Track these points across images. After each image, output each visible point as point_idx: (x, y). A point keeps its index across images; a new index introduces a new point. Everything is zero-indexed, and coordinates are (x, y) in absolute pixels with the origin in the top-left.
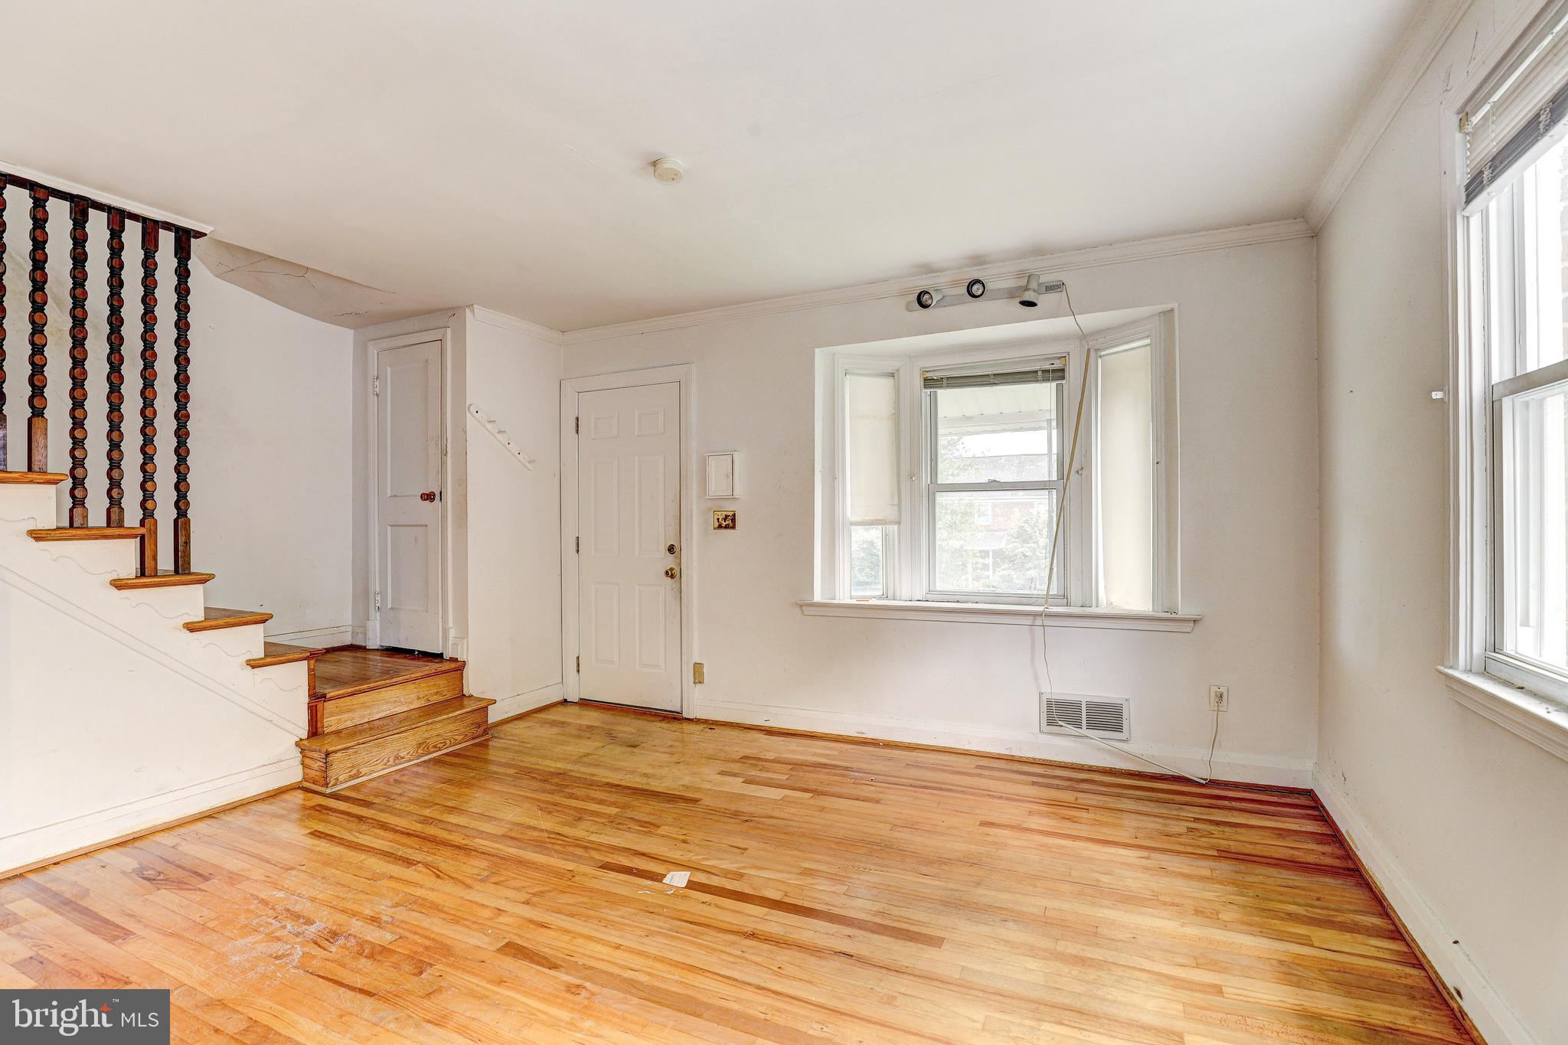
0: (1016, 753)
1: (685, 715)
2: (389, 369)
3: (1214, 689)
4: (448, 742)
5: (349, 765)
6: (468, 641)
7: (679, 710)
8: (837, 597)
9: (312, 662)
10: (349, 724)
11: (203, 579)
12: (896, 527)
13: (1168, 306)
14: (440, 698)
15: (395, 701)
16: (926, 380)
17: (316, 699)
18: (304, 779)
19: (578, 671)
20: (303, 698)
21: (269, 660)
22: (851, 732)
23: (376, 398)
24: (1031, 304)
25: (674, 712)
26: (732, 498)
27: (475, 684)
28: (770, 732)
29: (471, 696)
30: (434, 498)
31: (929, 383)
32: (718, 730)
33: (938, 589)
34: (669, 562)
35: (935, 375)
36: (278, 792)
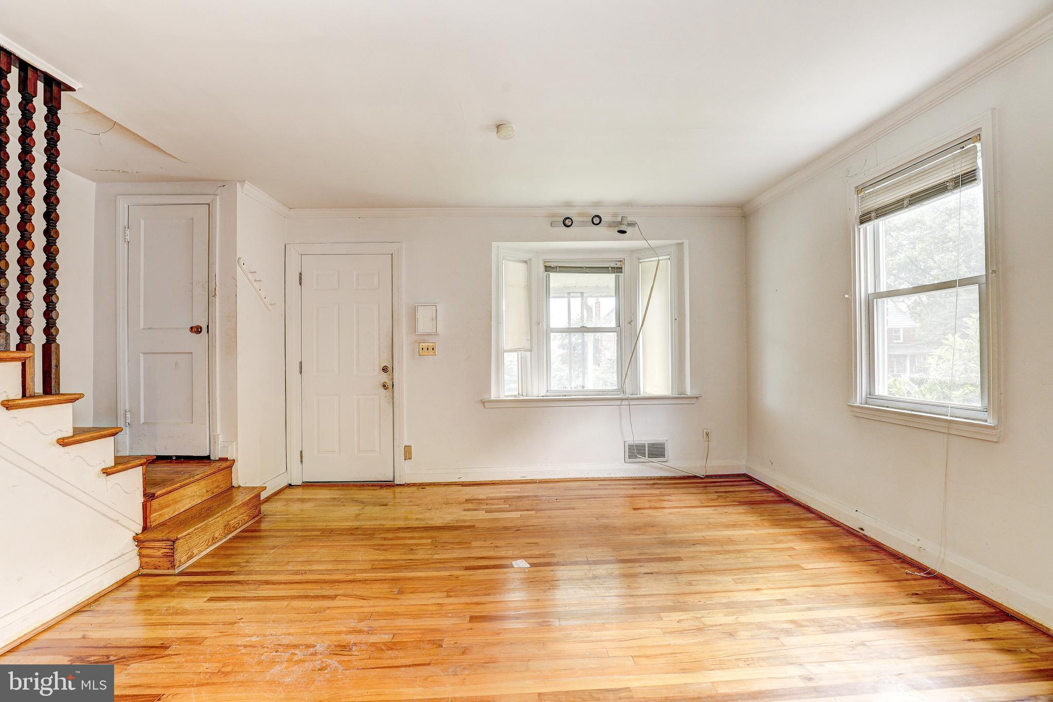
0: (613, 475)
1: (397, 482)
2: (142, 222)
3: (705, 431)
4: (240, 522)
5: (187, 549)
6: (237, 444)
7: (391, 479)
8: (501, 397)
9: (145, 466)
10: (167, 517)
11: (73, 399)
12: (529, 353)
13: (681, 241)
14: (220, 490)
15: (194, 496)
16: (546, 267)
17: (149, 497)
18: (141, 567)
19: (302, 461)
20: (141, 499)
21: (120, 467)
22: (517, 477)
24: (623, 232)
25: (387, 482)
26: (436, 334)
27: (243, 476)
28: (464, 485)
29: (239, 487)
31: (548, 269)
32: (428, 488)
33: (552, 389)
34: (384, 378)
35: (553, 265)
36: (125, 581)
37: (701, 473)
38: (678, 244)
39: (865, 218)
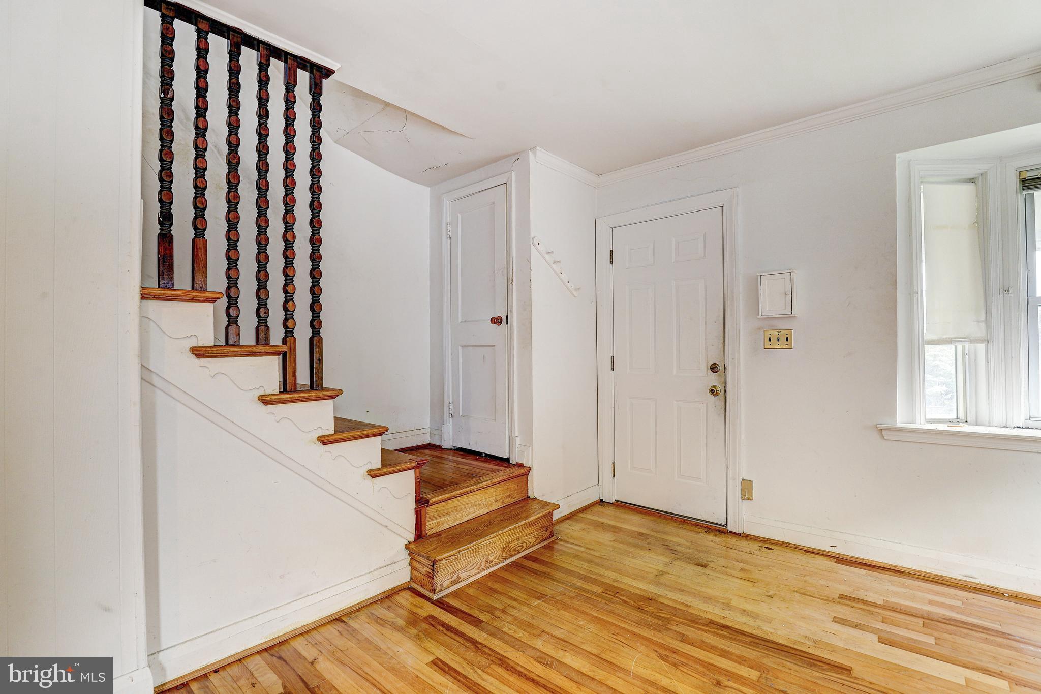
1: (730, 528)
2: (459, 215)
4: (525, 545)
5: (451, 571)
6: (532, 450)
7: (723, 522)
8: (918, 421)
9: (418, 470)
10: (446, 526)
11: (334, 395)
12: (981, 347)
14: (512, 501)
15: (479, 504)
16: (1024, 181)
17: (421, 502)
18: (413, 580)
19: (614, 476)
20: (413, 505)
21: (385, 470)
23: (449, 241)
25: (716, 524)
26: (792, 317)
27: (538, 488)
28: (841, 560)
29: (535, 499)
30: (501, 323)
32: (777, 549)
34: (713, 380)
36: (392, 592)
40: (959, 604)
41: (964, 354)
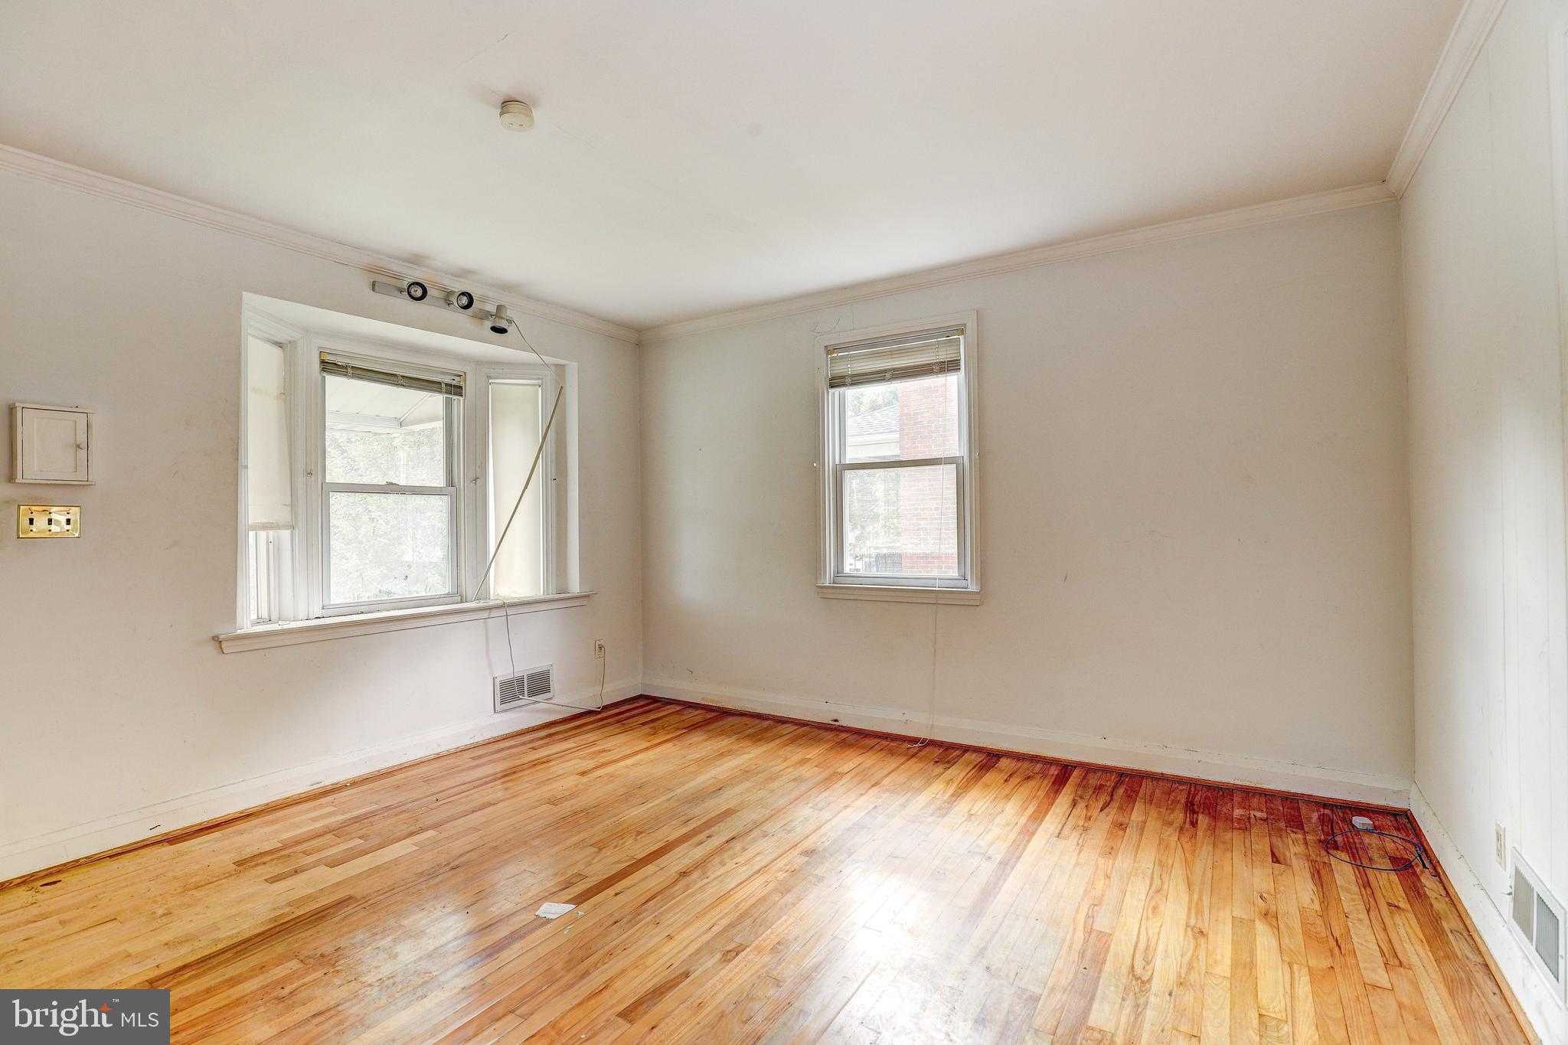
3: (598, 643)
12: (288, 532)
13: (562, 362)
16: (323, 362)
22: (302, 787)
24: (502, 331)
28: (172, 839)
31: (328, 367)
32: (70, 879)
33: (332, 603)
35: (340, 361)
37: (593, 706)
38: (556, 365)
39: (836, 382)
40: (331, 809)
41: (268, 542)
